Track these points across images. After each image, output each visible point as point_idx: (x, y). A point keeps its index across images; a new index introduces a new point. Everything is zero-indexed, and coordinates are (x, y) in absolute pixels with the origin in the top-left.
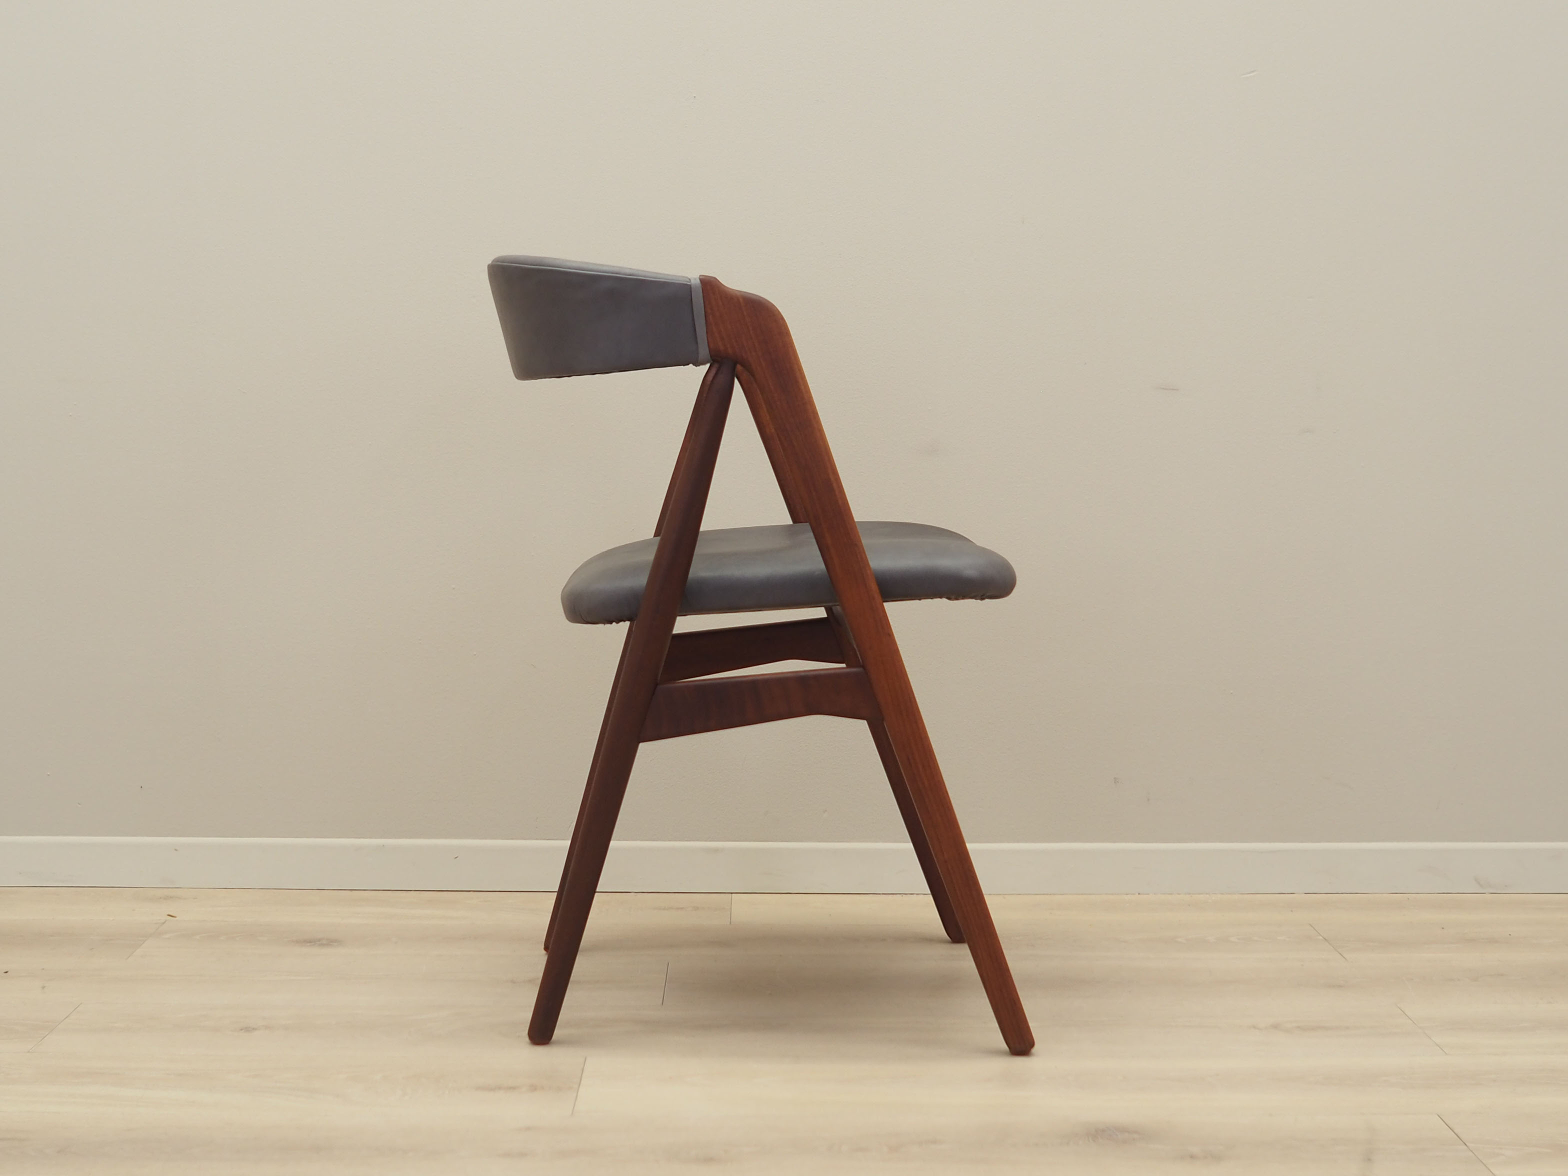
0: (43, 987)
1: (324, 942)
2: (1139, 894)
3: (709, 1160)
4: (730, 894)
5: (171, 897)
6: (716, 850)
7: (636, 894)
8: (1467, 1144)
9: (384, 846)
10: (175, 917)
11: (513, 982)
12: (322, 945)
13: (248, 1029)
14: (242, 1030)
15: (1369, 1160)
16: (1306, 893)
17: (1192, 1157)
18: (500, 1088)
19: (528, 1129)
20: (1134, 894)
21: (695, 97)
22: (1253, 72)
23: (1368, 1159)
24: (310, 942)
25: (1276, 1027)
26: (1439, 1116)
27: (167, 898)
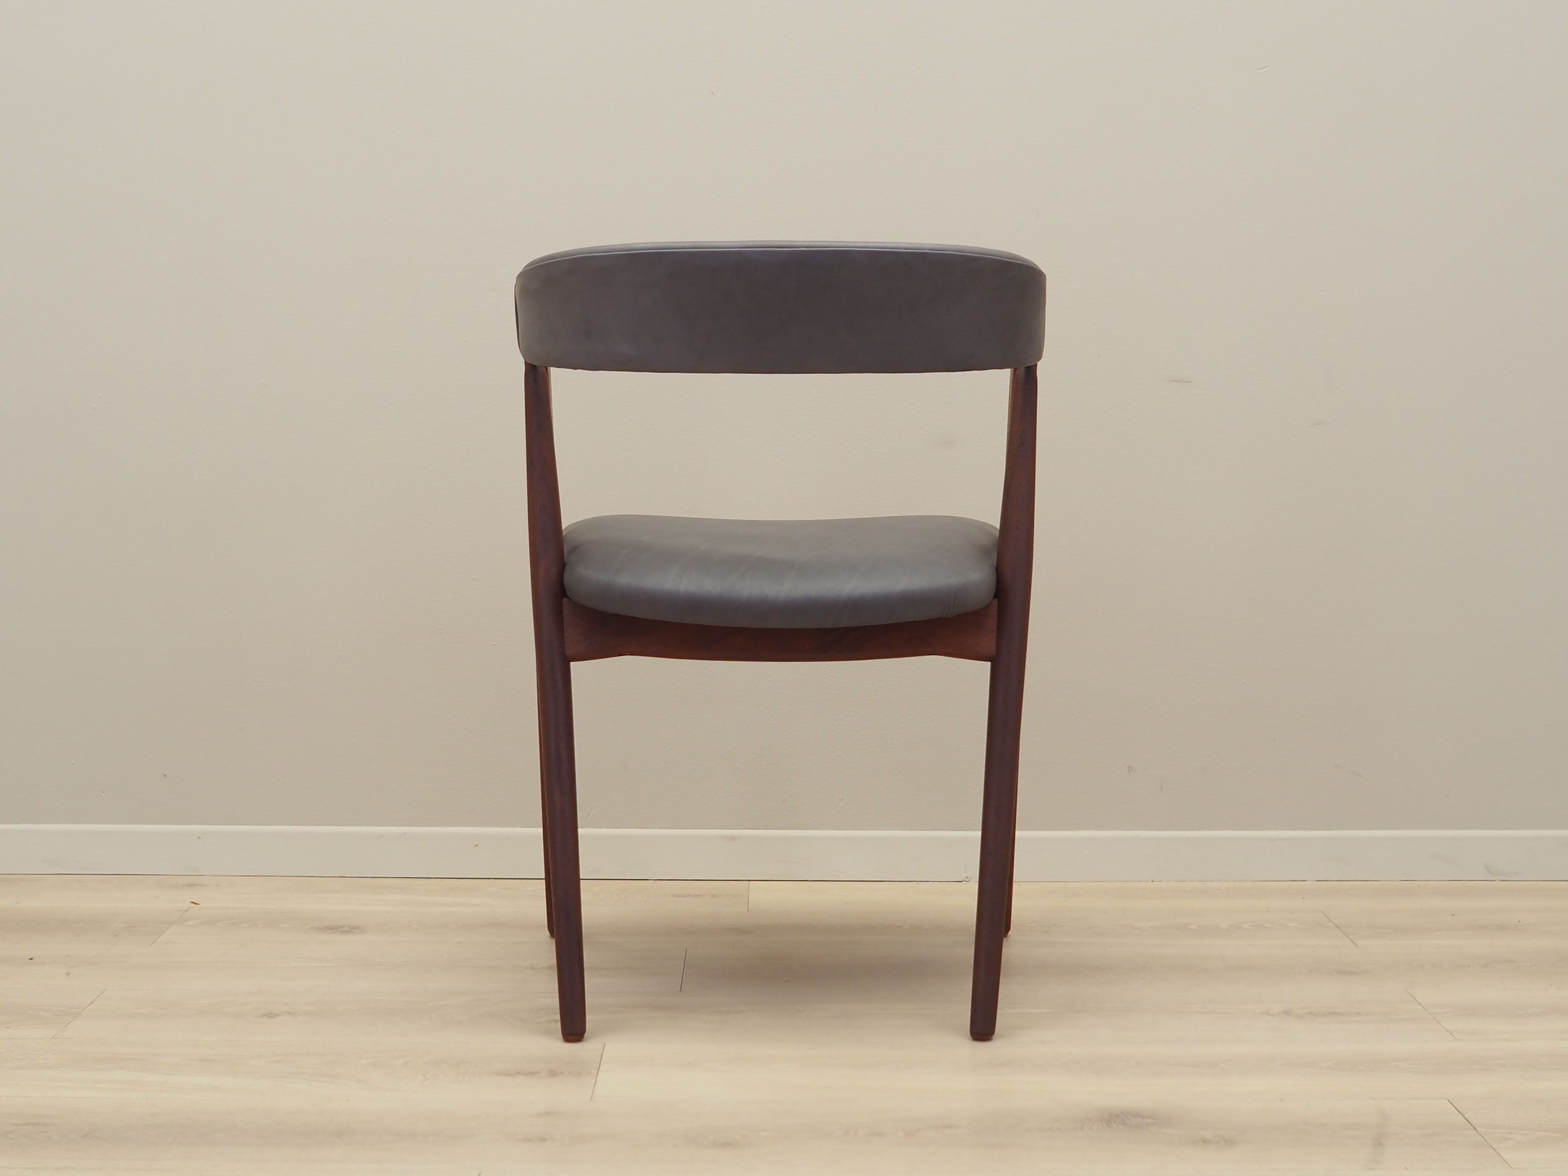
0: (68, 974)
1: (346, 929)
2: (1152, 881)
3: (726, 1145)
4: (748, 882)
5: (194, 885)
6: (734, 838)
7: (654, 881)
8: (1477, 1128)
9: (404, 834)
10: (199, 904)
11: (532, 968)
12: (343, 932)
15: (1380, 1144)
16: (1317, 881)
17: (1205, 1141)
18: (519, 1073)
19: (548, 1113)
20: (1148, 881)
21: (712, 92)
22: (1264, 67)
24: (332, 929)
25: (1288, 1013)
26: (1449, 1101)
27: (190, 885)
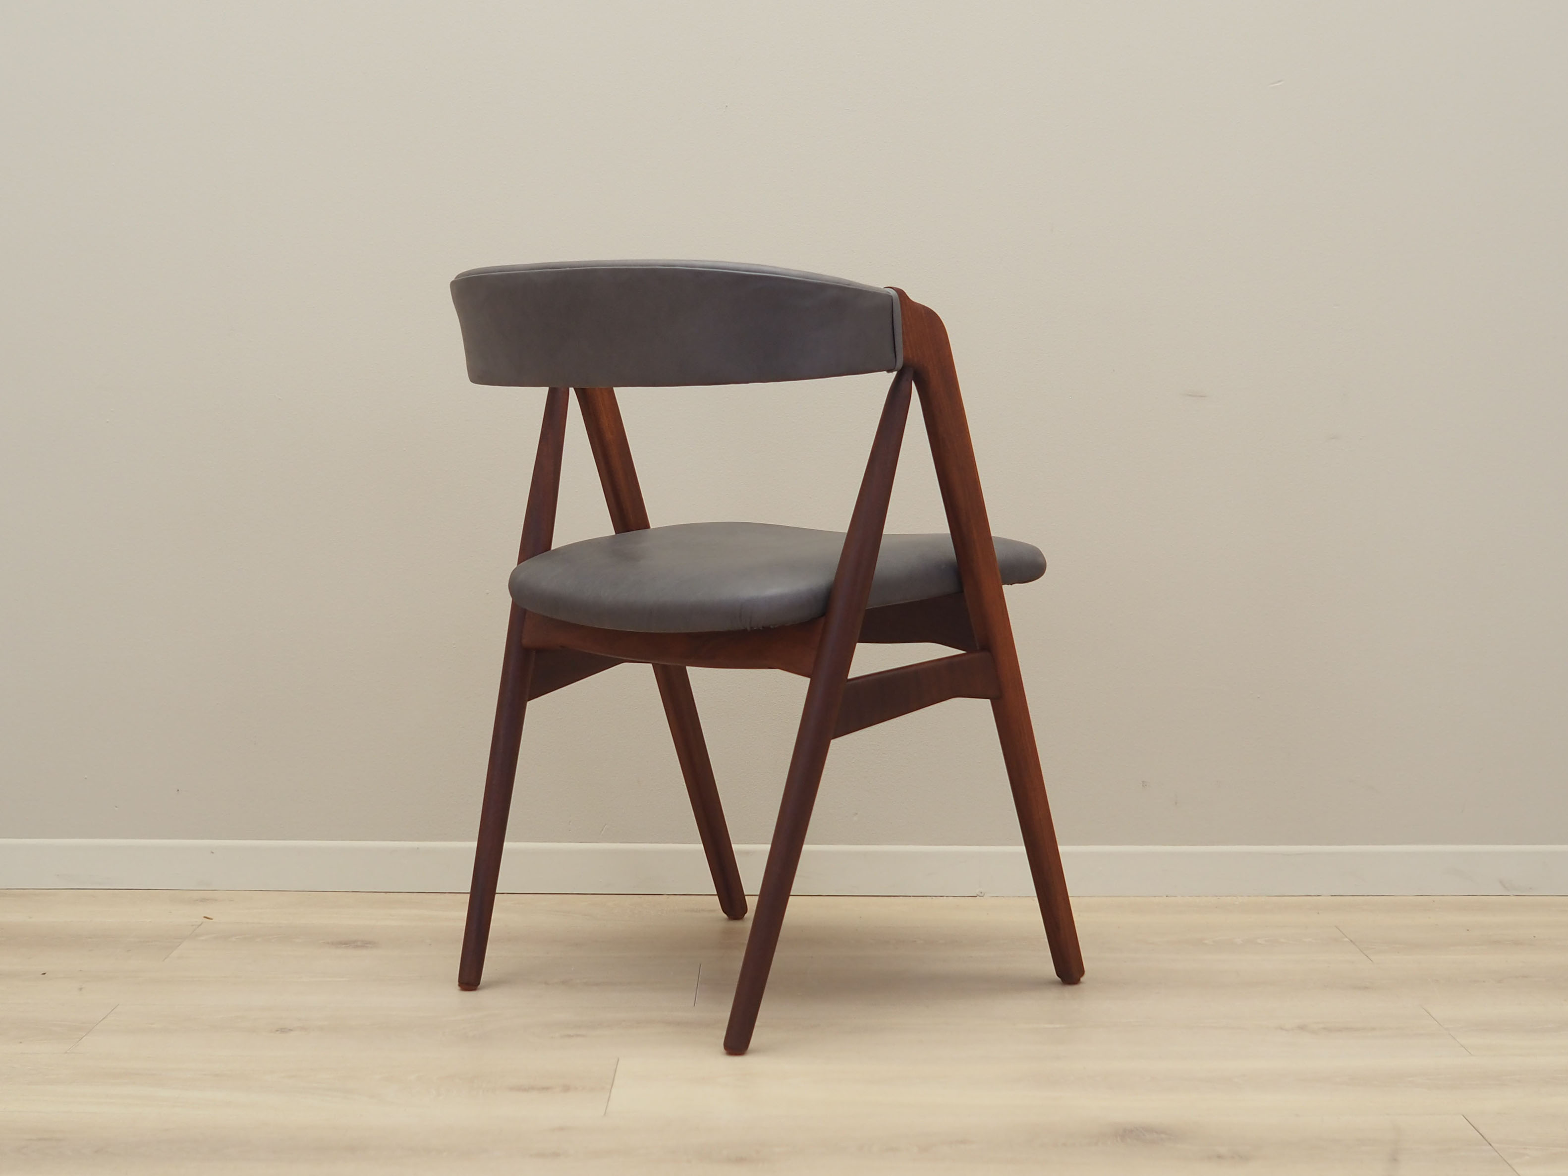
0: (81, 989)
1: (359, 944)
2: (1167, 896)
5: (208, 900)
7: (668, 896)
8: (1492, 1144)
10: (211, 919)
11: (547, 983)
12: (357, 947)
13: (283, 1030)
14: (277, 1031)
15: (1395, 1160)
16: (1332, 896)
18: (533, 1089)
19: (561, 1129)
20: (1161, 897)
23: (1394, 1158)
24: (346, 943)
25: (1302, 1028)
26: (1464, 1116)
27: (203, 900)
